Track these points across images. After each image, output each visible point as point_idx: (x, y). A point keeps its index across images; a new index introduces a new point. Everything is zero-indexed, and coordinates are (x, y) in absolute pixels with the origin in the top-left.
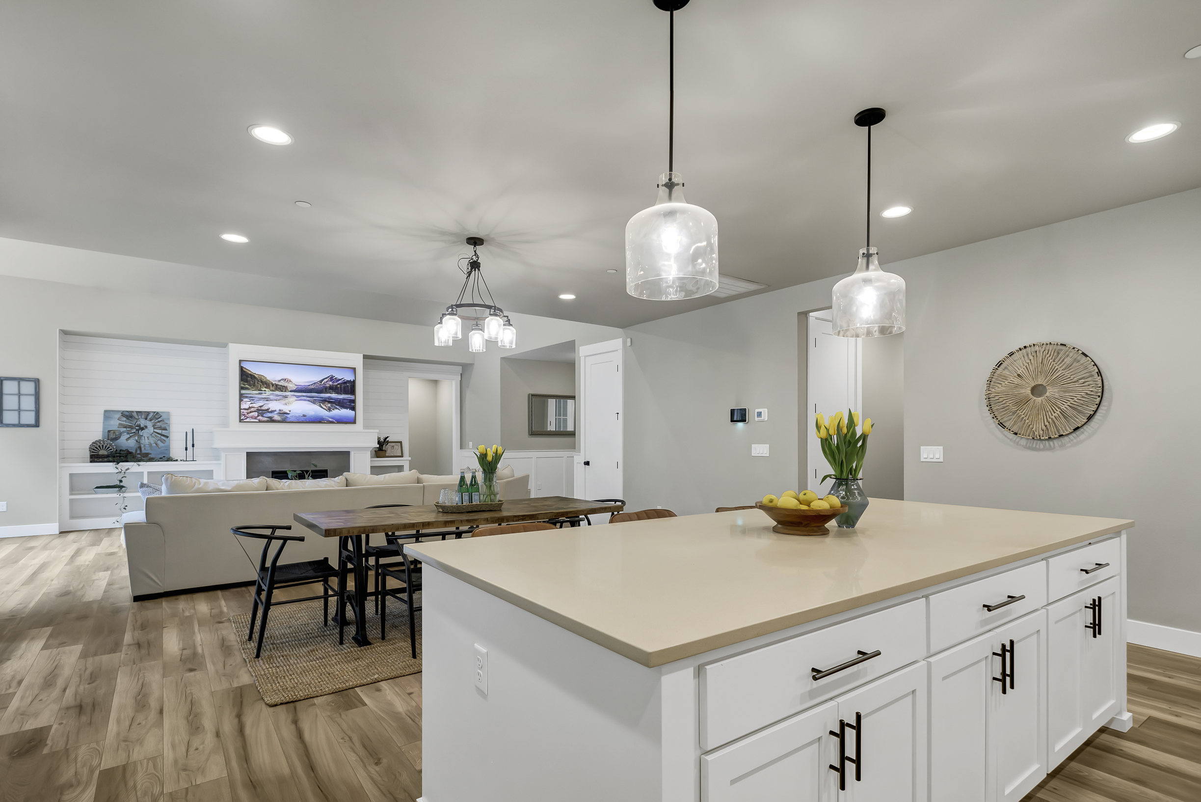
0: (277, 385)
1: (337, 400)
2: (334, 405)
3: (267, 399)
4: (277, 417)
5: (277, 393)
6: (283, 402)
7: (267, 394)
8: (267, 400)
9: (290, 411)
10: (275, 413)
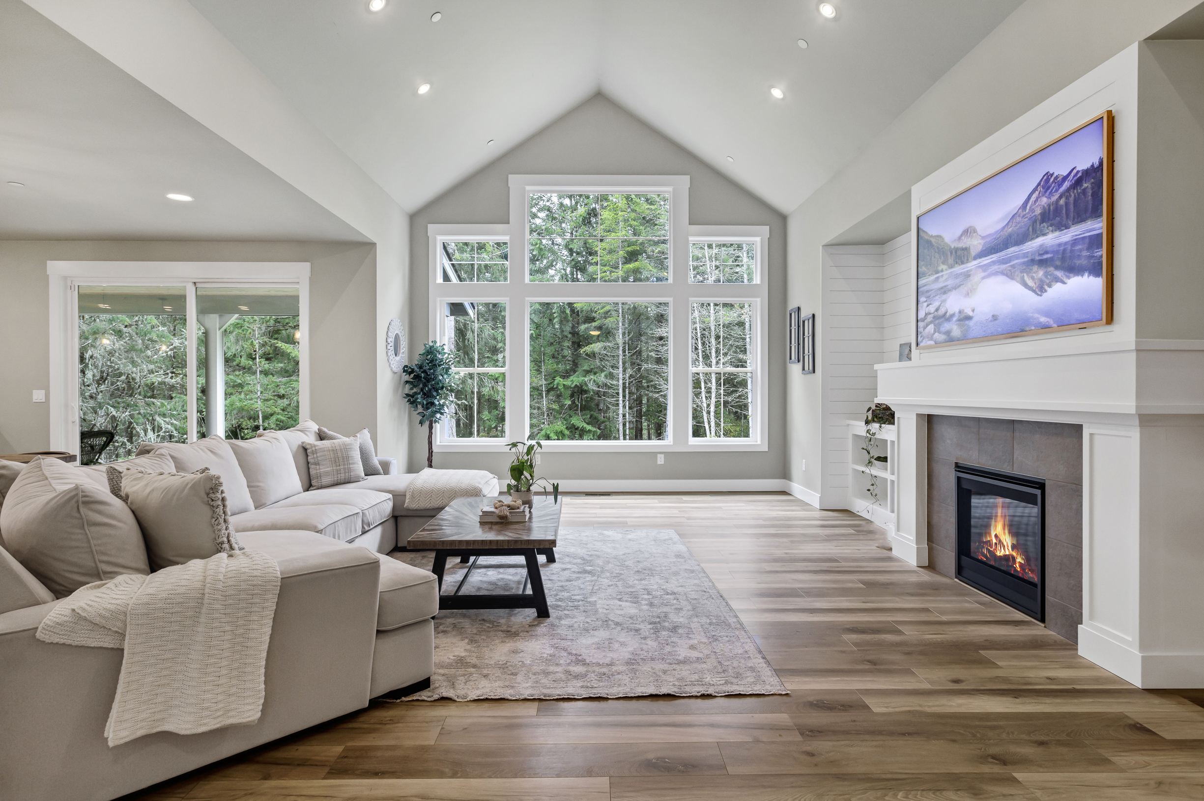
0: (956, 250)
1: (1057, 252)
2: (1051, 269)
3: (945, 291)
4: (956, 332)
5: (959, 269)
6: (964, 289)
7: (945, 277)
8: (945, 293)
9: (973, 311)
10: (955, 319)
